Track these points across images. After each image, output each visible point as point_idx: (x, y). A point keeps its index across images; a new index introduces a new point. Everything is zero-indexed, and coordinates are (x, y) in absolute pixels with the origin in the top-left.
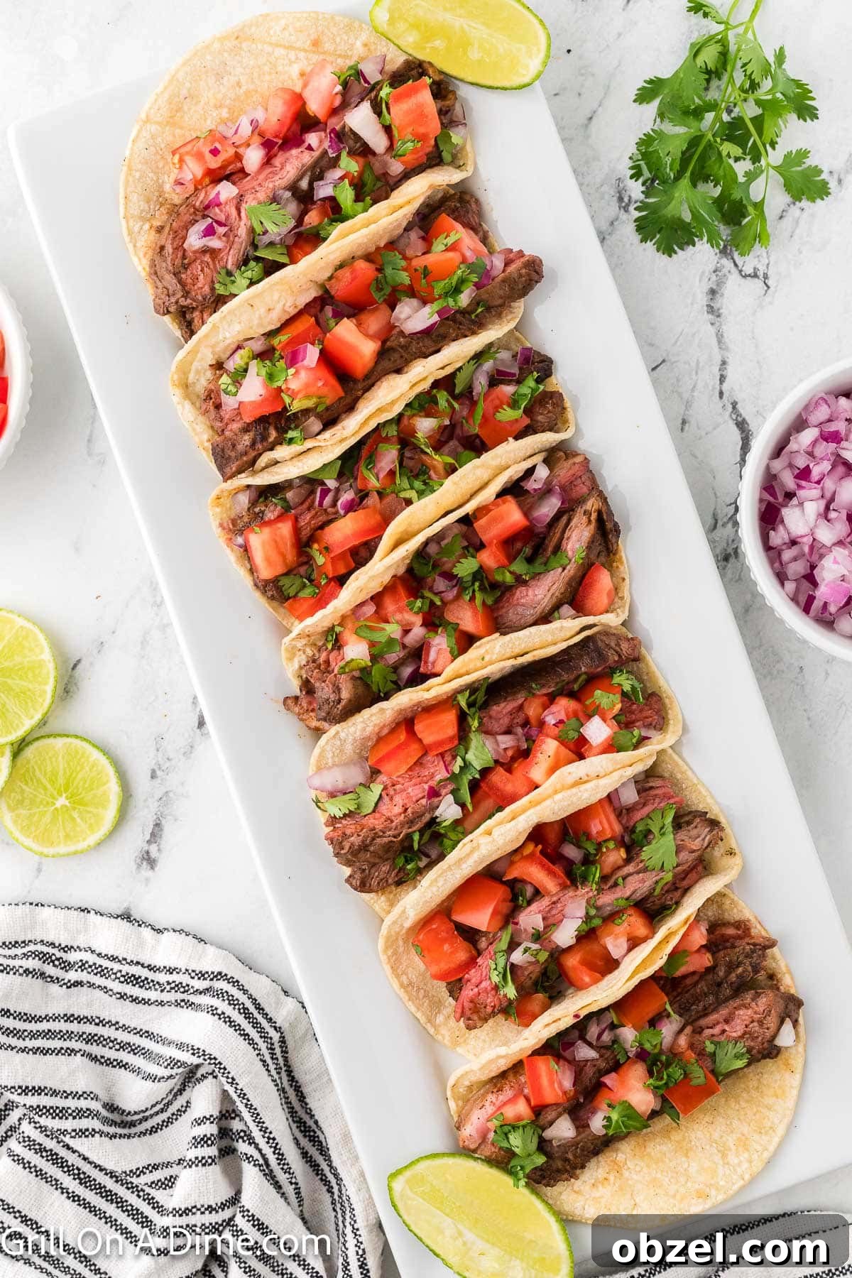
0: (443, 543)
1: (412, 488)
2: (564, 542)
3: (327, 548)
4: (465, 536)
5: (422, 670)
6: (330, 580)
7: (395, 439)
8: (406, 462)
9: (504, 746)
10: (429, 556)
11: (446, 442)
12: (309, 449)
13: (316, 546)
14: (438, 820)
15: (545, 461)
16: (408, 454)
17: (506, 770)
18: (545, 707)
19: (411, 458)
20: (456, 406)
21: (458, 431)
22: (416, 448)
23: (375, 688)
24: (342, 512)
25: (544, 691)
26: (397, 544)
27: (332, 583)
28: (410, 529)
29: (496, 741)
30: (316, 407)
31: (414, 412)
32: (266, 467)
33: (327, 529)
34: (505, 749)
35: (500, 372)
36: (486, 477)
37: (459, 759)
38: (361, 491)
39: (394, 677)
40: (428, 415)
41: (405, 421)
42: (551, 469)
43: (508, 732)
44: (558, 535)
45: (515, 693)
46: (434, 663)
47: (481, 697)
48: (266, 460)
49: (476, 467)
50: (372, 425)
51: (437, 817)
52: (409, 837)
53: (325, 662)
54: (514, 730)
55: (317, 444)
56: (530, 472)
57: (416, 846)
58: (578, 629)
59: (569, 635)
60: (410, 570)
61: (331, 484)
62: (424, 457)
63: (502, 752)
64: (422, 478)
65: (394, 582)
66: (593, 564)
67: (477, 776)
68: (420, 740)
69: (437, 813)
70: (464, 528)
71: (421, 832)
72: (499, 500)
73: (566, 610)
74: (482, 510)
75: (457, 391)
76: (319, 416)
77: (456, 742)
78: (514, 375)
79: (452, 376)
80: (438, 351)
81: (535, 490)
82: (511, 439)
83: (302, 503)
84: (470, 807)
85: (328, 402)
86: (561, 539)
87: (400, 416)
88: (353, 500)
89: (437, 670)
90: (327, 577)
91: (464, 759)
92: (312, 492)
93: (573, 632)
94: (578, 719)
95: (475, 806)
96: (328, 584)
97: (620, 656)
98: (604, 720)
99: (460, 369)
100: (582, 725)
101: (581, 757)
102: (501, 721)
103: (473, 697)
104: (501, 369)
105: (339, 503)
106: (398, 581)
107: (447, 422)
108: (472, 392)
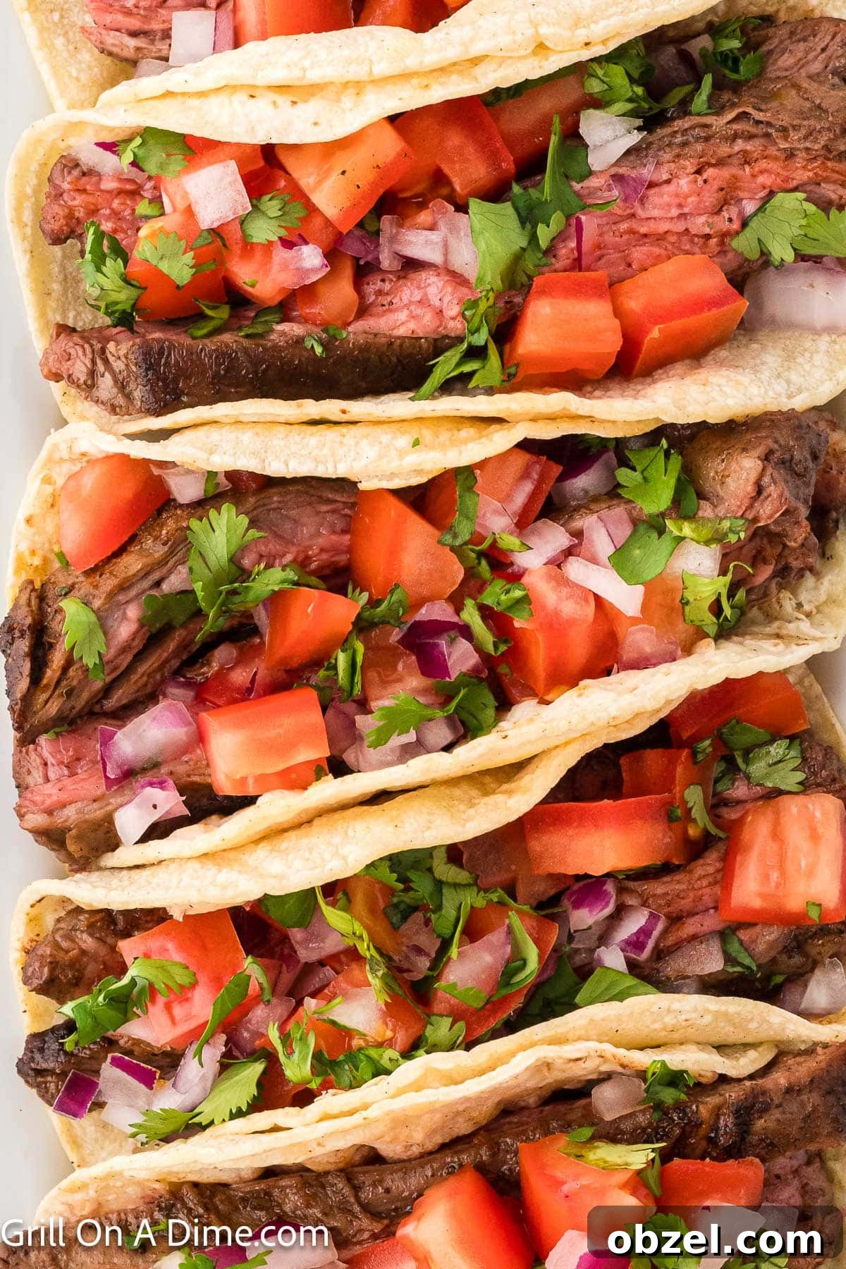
0: (411, 737)
1: (439, 884)
2: (138, 644)
3: (670, 818)
4: (355, 737)
5: (557, 470)
6: (691, 744)
7: (438, 1007)
8: (432, 946)
9: (434, 236)
10: (450, 720)
11: (322, 963)
12: (642, 1049)
13: (693, 832)
14: (639, 122)
15: (113, 843)
16: (423, 963)
17: (449, 183)
18: (307, 292)
19: (419, 950)
20: (273, 1034)
21: (287, 977)
22: (396, 971)
23: (676, 461)
24: (610, 887)
25: (294, 329)
26: (513, 771)
27: (685, 735)
28: (474, 792)
29: (446, 254)
30: (593, 1138)
31: (373, 1053)
32: (747, 1046)
33: (657, 860)
34: (432, 228)
35: (147, 1080)
36: (262, 852)
37: (543, 243)
38: (552, 918)
39: (623, 475)
40: (345, 1033)
41: (402, 1039)
42: (109, 820)
43: (411, 265)
44: (143, 668)
45: (365, 348)
46: (525, 475)
47: (446, 366)
48: (743, 1061)
49: (280, 877)
50: (484, 1052)
51: (639, 129)
52: (716, 107)
53: (765, 562)
54: (397, 265)
55: (622, 1052)
56: (158, 831)
57: (708, 80)
58: (175, 439)
59: (200, 433)
60: (504, 705)
61: (613, 958)
62: (389, 944)
63: (441, 224)
64: (408, 898)
65: (548, 691)
66: (89, 573)
67: (516, 189)
68: (617, 313)
69: (636, 138)
70: (350, 757)
71: (684, 108)
72: (251, 791)
73: (186, 490)
74: (296, 780)
75: (258, 1068)
76: (590, 1118)
77: (538, 281)
78: (116, 1063)
79: (257, 1105)
80: (270, 1173)
81: (161, 785)
82: (178, 916)
83: (694, 938)
84: (557, 125)
85: (562, 1143)
86: (139, 657)
87: (408, 1053)
88: (577, 905)
89: (523, 458)
90: (694, 754)
91: (533, 238)
92: (660, 954)
93: (188, 435)
94: (245, 237)
95: (544, 127)
96: (698, 738)
97: (103, 350)
98: (189, 212)
99: (238, 1114)
100: (243, 221)
101: (269, 153)
102: (417, 296)
103: (467, 368)
104: (142, 1087)
105: (609, 910)
106: (540, 685)
107: (310, 1004)
108: (224, 1056)
